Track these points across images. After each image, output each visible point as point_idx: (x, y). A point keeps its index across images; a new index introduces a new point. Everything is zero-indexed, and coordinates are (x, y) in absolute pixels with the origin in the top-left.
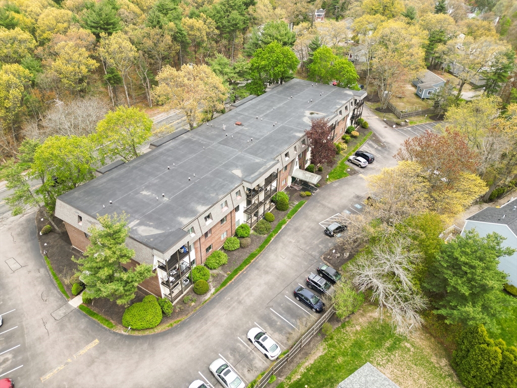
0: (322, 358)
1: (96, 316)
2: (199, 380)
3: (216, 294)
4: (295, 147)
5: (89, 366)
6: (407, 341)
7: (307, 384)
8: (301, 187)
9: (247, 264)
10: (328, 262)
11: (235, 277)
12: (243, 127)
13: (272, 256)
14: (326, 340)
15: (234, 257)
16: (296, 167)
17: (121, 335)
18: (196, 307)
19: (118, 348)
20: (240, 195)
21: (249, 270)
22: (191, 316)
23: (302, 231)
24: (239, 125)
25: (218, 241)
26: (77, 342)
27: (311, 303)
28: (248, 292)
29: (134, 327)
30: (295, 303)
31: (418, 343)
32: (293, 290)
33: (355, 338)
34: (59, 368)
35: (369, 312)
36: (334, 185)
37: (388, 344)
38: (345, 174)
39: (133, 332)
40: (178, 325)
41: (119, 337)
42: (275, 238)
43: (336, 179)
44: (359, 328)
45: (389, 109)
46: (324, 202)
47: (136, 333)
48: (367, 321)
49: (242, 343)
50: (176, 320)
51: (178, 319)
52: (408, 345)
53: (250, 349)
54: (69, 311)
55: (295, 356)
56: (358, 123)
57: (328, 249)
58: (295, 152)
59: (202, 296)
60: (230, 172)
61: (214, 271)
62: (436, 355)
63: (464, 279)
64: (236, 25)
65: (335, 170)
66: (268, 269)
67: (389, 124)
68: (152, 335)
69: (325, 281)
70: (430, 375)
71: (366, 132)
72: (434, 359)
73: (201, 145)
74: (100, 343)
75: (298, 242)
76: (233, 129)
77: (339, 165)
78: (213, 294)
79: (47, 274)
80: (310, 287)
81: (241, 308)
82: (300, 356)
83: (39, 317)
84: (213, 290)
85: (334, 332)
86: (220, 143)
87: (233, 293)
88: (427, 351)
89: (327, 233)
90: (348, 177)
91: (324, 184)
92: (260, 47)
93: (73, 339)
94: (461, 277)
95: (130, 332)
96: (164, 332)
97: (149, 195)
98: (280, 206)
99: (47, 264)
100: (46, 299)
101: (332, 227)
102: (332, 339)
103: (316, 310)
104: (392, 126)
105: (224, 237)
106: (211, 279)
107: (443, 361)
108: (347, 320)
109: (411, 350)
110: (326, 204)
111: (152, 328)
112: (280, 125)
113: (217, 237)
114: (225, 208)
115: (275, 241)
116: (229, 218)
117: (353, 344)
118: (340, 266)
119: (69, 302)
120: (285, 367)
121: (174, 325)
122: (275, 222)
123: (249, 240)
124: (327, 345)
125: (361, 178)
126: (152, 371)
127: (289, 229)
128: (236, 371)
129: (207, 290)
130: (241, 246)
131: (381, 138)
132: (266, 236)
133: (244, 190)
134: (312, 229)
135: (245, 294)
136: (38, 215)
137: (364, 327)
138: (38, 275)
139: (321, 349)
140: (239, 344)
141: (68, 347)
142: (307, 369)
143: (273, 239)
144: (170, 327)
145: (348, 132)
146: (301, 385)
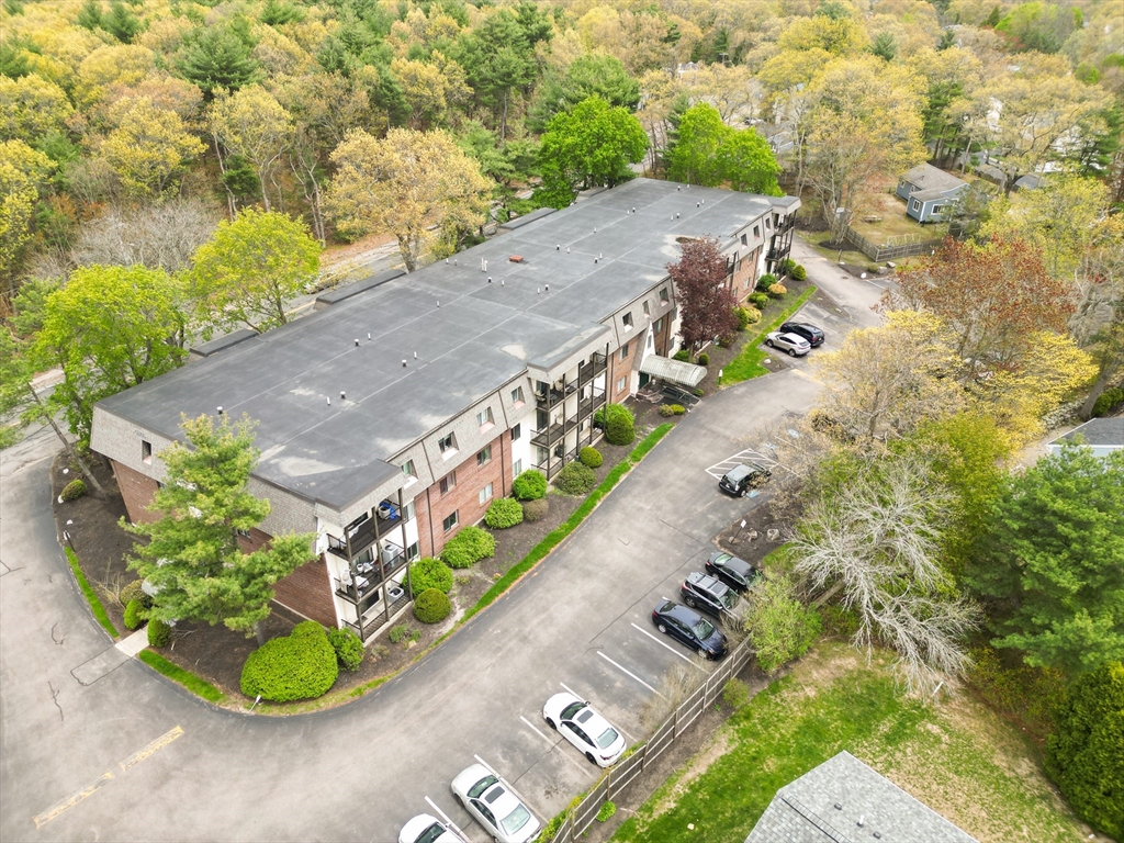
0: (726, 760)
1: (179, 675)
2: (425, 816)
3: (467, 623)
4: (646, 303)
5: (156, 787)
6: (933, 719)
7: (692, 822)
8: (661, 397)
9: (540, 558)
10: (729, 549)
11: (513, 585)
12: (527, 266)
13: (598, 540)
14: (734, 721)
15: (510, 542)
16: (649, 350)
17: (239, 716)
18: (420, 651)
19: (229, 746)
20: (522, 399)
21: (545, 570)
22: (408, 672)
23: (668, 487)
24: (517, 261)
25: (473, 504)
26: (129, 734)
27: (695, 637)
28: (543, 616)
29: (269, 697)
30: (657, 639)
31: (957, 723)
32: (650, 611)
33: (805, 715)
34: (82, 793)
35: (833, 656)
36: (735, 392)
37: (885, 727)
38: (760, 369)
39: (267, 709)
40: (376, 692)
41: (232, 721)
42: (605, 502)
43: (739, 380)
44: (814, 693)
45: (850, 244)
46: (714, 427)
47: (274, 712)
48: (831, 676)
49: (530, 730)
50: (370, 681)
51: (376, 678)
52: (935, 729)
53: (550, 742)
54: (116, 664)
55: (661, 758)
56: (782, 270)
57: (728, 524)
58: (647, 316)
59: (435, 626)
60: (497, 349)
61: (463, 573)
62: (1005, 751)
63: (1065, 555)
64: (509, 75)
65: (736, 362)
66: (589, 567)
67: (853, 271)
68: (312, 715)
69: (725, 588)
70: (995, 797)
71: (801, 288)
72: (1000, 760)
73: (431, 299)
74: (185, 736)
75: (659, 508)
76: (505, 270)
77: (744, 352)
78: (462, 622)
79: (69, 584)
80: (691, 602)
81: (528, 651)
82: (672, 757)
83: (42, 678)
84: (460, 614)
85: (752, 702)
86: (474, 295)
87: (508, 620)
88: (982, 741)
89: (725, 488)
90: (768, 375)
91: (712, 390)
92: (563, 109)
93: (121, 728)
94: (1055, 553)
95: (259, 709)
96: (343, 707)
97: (310, 397)
98: (614, 434)
99: (69, 563)
100: (61, 638)
101: (737, 475)
102: (748, 717)
103: (707, 652)
104: (858, 276)
105: (485, 496)
106: (455, 590)
107: (1024, 765)
108: (783, 674)
109: (943, 739)
110: (720, 430)
111: (312, 699)
112: (609, 261)
113: (469, 495)
114: (488, 427)
115: (606, 508)
116: (496, 450)
117: (800, 728)
118: (760, 558)
119: (117, 646)
120: (636, 783)
121: (368, 691)
122: (603, 469)
123: (544, 504)
124: (737, 731)
125: (797, 377)
126: (309, 796)
127: (637, 482)
128: (516, 793)
129: (446, 614)
130: (525, 517)
131: (835, 299)
132: (582, 497)
133: (532, 388)
134: (690, 482)
135: (535, 621)
136: (57, 462)
137: (824, 691)
138: (48, 587)
139: (724, 740)
140: (522, 732)
141: (109, 745)
142: (691, 787)
143: (599, 504)
144: (357, 697)
145: (761, 287)
146: (678, 824)
